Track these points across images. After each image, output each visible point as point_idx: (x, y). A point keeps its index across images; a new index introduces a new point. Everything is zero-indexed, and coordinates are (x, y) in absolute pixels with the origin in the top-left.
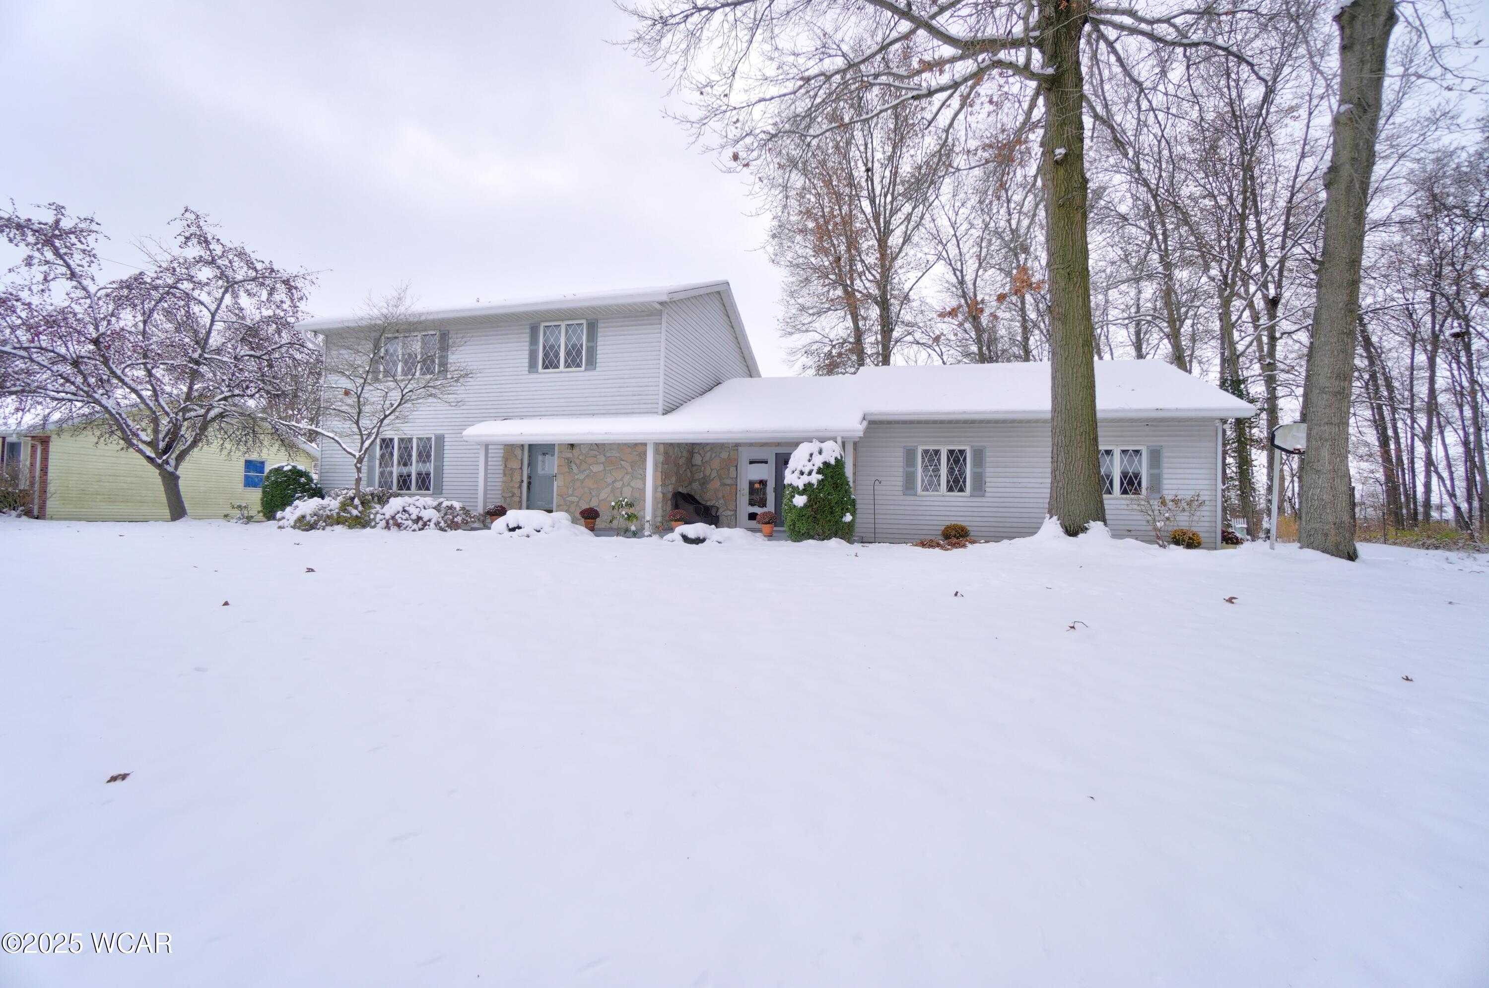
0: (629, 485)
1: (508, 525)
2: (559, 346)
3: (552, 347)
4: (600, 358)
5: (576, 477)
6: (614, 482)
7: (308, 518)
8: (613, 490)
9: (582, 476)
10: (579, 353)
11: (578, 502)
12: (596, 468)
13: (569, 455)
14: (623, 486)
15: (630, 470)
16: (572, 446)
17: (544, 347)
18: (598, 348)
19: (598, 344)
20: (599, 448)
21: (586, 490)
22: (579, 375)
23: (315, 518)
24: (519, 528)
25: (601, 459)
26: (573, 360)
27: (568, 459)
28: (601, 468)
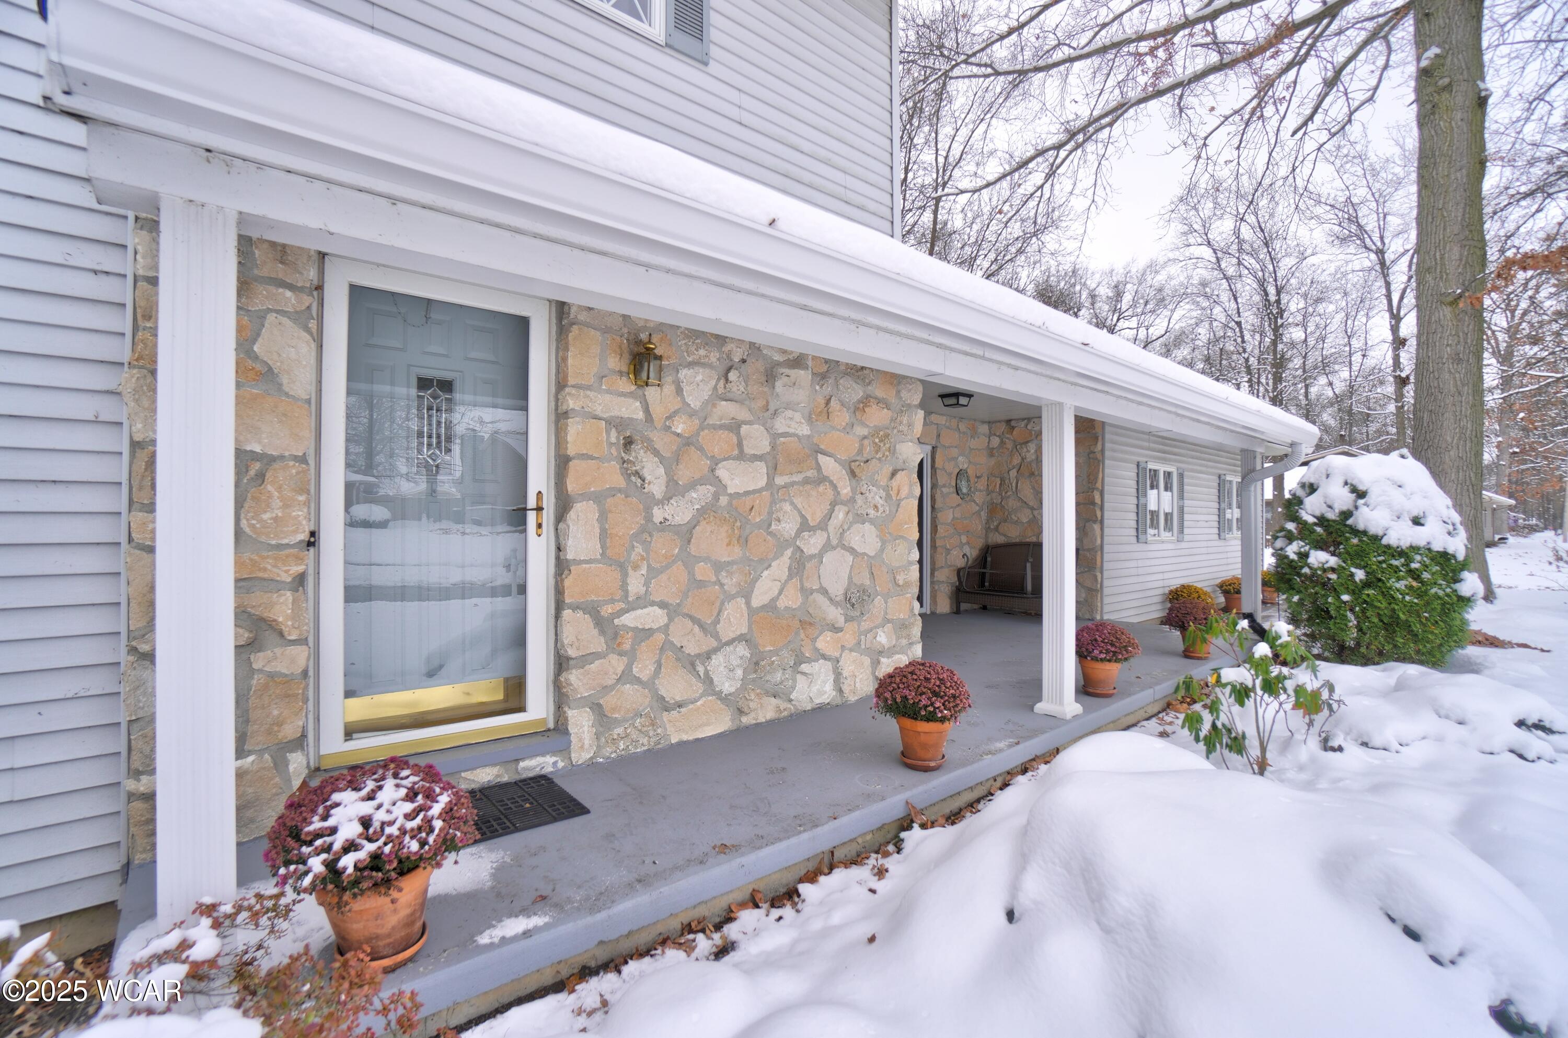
0: (842, 542)
4: (717, 27)
5: (658, 514)
6: (800, 534)
8: (797, 565)
9: (682, 513)
11: (665, 629)
12: (741, 480)
13: (629, 410)
14: (828, 547)
15: (846, 491)
21: (703, 571)
22: (641, 55)
25: (757, 438)
27: (621, 426)
28: (757, 476)
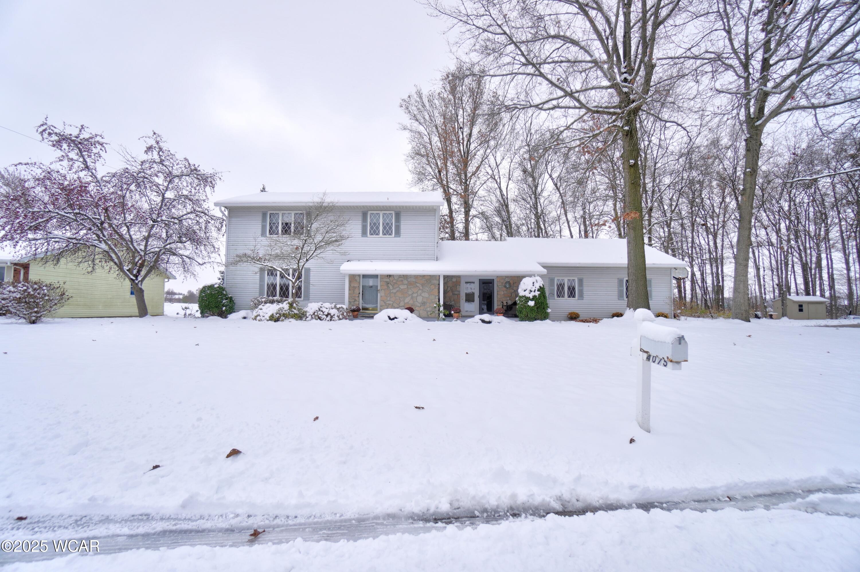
0: (421, 295)
1: (389, 317)
2: (379, 224)
3: (375, 224)
4: (402, 231)
5: (392, 291)
6: (412, 294)
7: (275, 314)
8: (412, 298)
9: (394, 291)
10: (390, 228)
12: (402, 287)
13: (388, 280)
16: (389, 276)
17: (370, 224)
18: (401, 226)
19: (401, 224)
20: (404, 277)
21: (397, 298)
22: (391, 239)
23: (278, 315)
24: (396, 318)
25: (405, 282)
26: (387, 232)
27: (387, 282)
28: (405, 287)
